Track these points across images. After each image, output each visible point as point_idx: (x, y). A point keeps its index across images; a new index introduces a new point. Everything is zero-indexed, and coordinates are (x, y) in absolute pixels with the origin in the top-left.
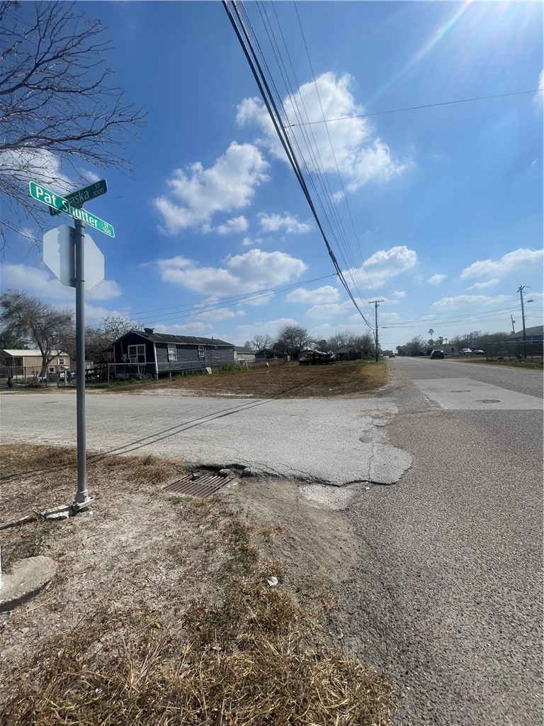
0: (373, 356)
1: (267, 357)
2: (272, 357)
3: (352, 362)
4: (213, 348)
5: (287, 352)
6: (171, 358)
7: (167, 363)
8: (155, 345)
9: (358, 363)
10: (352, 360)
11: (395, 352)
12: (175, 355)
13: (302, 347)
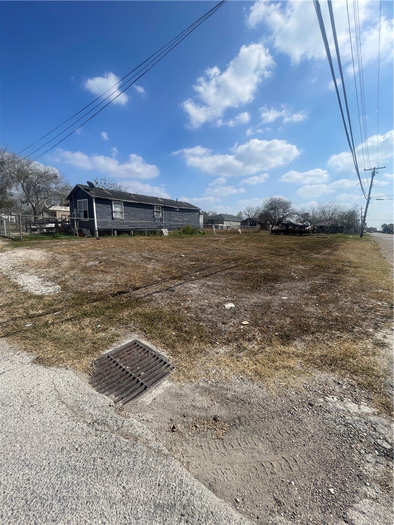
0: (356, 231)
1: (251, 225)
2: (255, 225)
3: (331, 235)
4: (173, 210)
5: (270, 222)
6: (117, 216)
7: (110, 220)
8: (94, 200)
9: (337, 238)
10: (331, 233)
11: (380, 229)
12: (121, 213)
13: (284, 217)
